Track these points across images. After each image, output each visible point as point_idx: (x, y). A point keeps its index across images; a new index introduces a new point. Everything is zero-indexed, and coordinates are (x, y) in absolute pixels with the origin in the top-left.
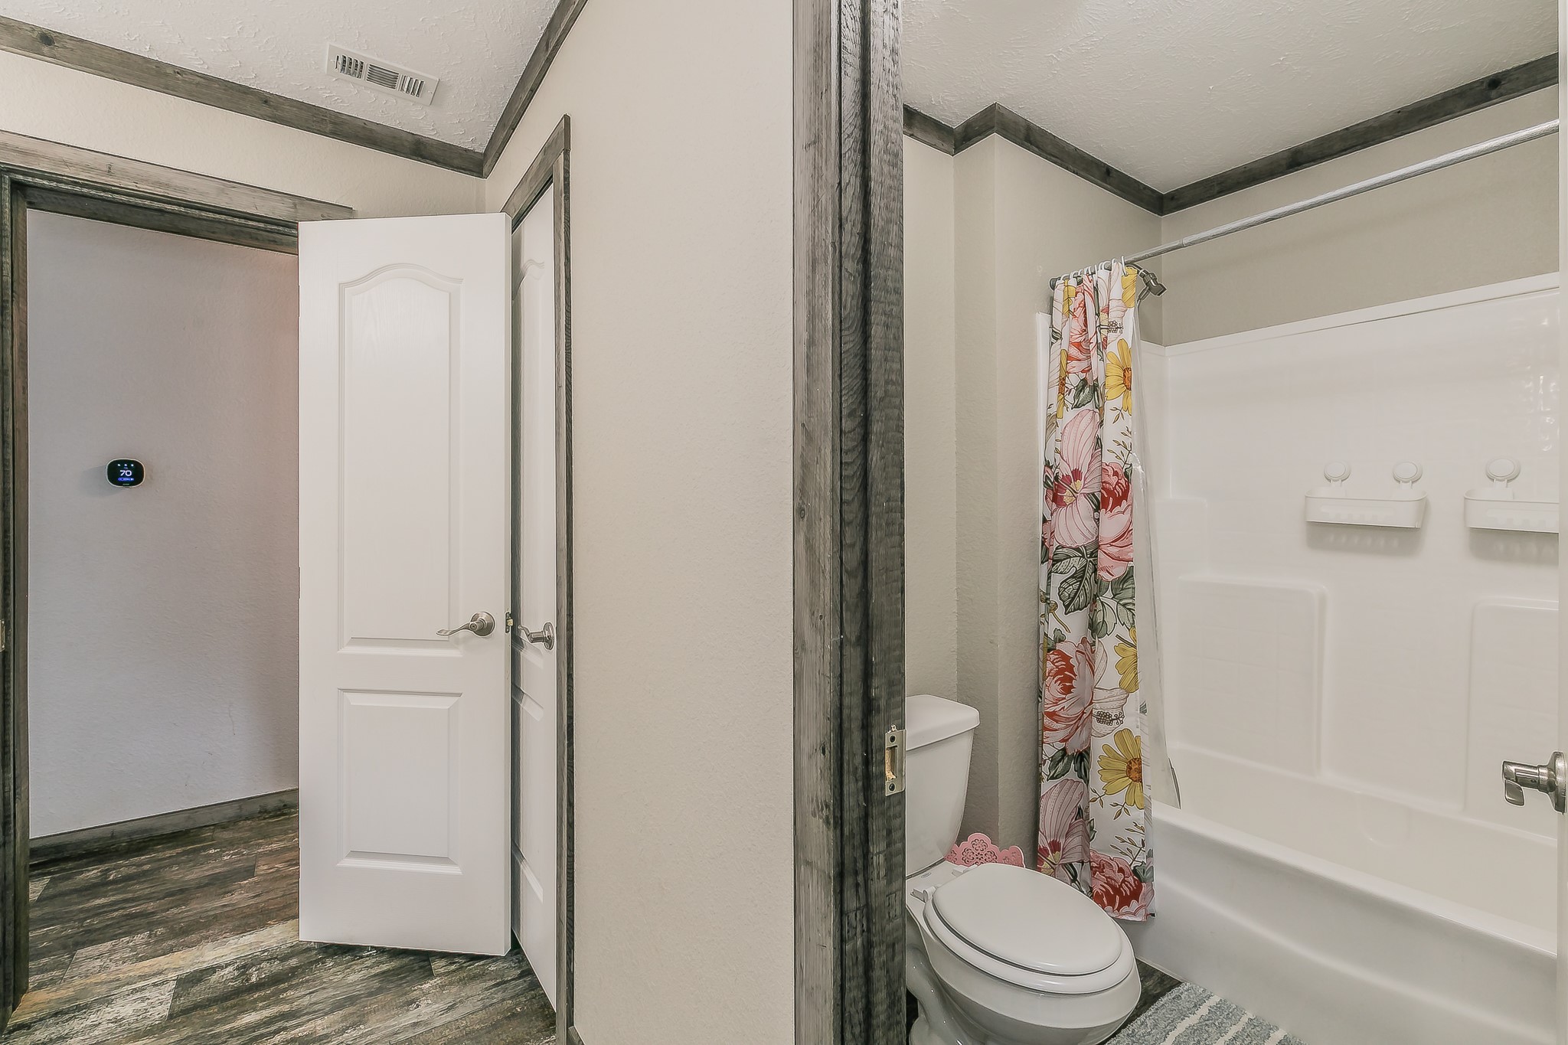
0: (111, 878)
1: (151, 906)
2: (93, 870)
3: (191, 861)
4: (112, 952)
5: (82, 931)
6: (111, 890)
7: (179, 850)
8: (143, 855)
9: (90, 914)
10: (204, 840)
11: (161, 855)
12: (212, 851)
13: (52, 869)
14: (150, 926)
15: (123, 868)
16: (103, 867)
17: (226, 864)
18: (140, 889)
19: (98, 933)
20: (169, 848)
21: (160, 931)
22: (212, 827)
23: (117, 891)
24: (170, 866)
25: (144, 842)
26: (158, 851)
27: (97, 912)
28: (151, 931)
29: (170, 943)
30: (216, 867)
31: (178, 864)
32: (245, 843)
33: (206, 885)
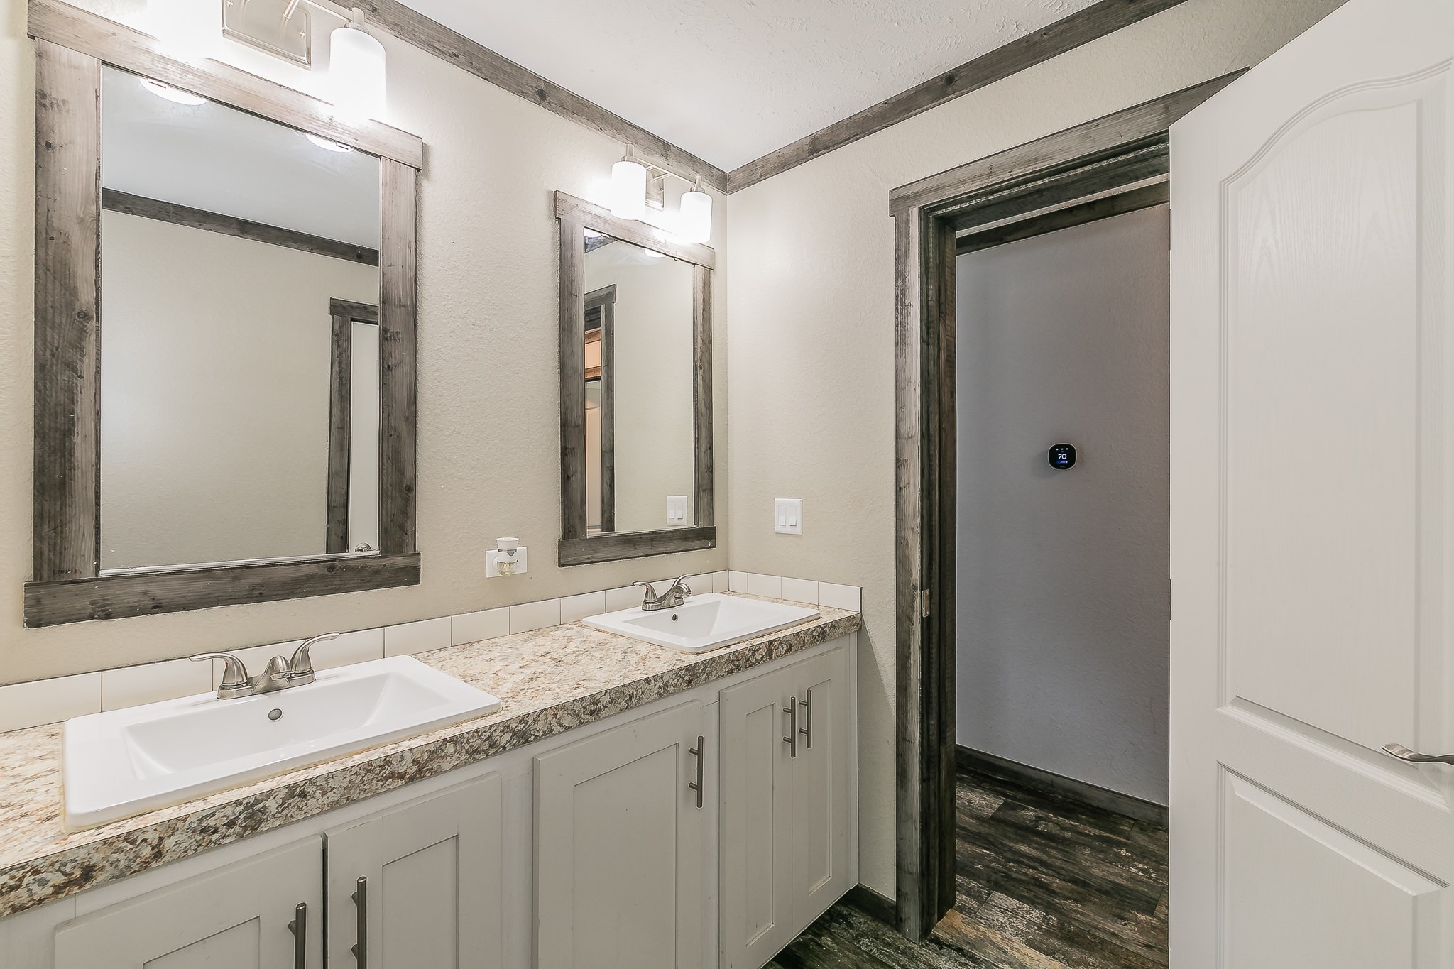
0: (1040, 829)
1: (1057, 883)
2: (1032, 811)
3: (1102, 851)
4: (1014, 913)
5: (1004, 872)
6: (1037, 843)
7: (1098, 832)
8: (1069, 818)
9: (1016, 858)
10: (1120, 833)
11: (1081, 827)
12: (1123, 852)
13: (1009, 792)
14: (1049, 908)
15: (1052, 823)
16: (1040, 813)
17: (1132, 878)
18: (1054, 856)
19: (1013, 883)
20: (1091, 824)
21: (1053, 920)
22: (1132, 822)
23: (1041, 848)
24: (1085, 845)
25: (1074, 804)
26: (1079, 821)
27: (1019, 858)
28: (1047, 914)
29: (1056, 942)
30: (1121, 877)
31: (1092, 848)
32: (1156, 862)
33: (1107, 893)
